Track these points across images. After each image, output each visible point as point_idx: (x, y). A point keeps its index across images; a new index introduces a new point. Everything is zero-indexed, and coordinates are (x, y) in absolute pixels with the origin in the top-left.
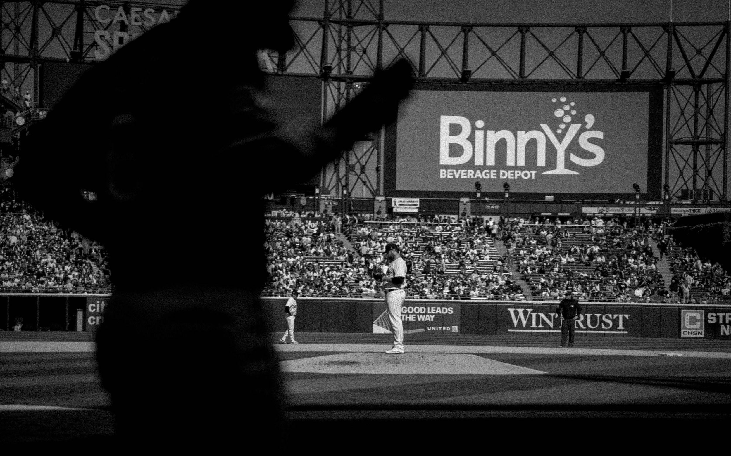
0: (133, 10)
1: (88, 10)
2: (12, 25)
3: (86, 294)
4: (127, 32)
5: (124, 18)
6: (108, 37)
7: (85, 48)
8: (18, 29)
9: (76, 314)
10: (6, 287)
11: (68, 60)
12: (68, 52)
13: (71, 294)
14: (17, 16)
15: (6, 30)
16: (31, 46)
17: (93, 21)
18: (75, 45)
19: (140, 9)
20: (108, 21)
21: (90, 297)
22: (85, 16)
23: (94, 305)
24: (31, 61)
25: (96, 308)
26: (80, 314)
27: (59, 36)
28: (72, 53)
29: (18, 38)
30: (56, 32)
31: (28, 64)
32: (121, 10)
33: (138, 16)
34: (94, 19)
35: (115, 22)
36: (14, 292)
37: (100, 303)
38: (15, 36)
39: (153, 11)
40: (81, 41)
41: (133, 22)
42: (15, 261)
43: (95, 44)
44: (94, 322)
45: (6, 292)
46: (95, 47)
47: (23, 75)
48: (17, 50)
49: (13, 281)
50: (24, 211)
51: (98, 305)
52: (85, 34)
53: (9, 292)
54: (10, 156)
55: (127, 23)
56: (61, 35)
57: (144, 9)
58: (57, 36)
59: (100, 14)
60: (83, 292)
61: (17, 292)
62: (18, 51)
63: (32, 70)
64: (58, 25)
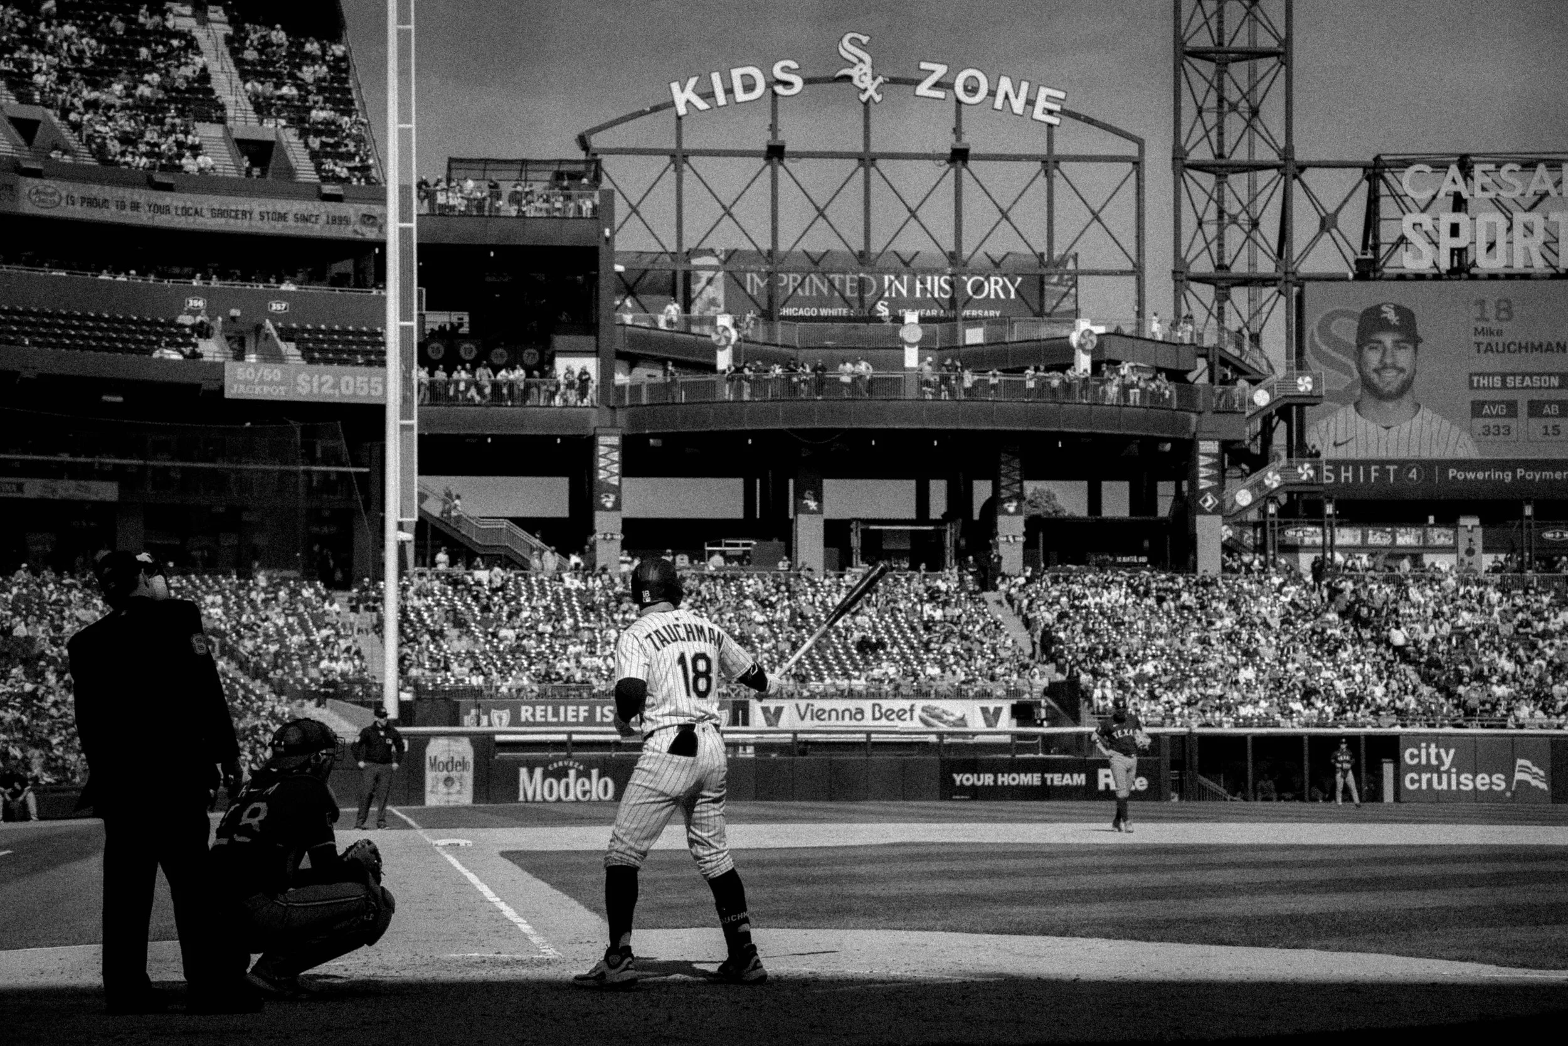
0: (1478, 169)
1: (1388, 176)
2: (1243, 217)
3: (1398, 729)
4: (1466, 211)
5: (1461, 187)
6: (1428, 225)
7: (1383, 250)
8: (1255, 224)
9: (1381, 769)
10: (1245, 718)
11: (1351, 275)
12: (1352, 262)
13: (1369, 729)
14: (1253, 200)
15: (1234, 227)
16: (1280, 254)
17: (1398, 197)
18: (1365, 246)
19: (1492, 167)
20: (1428, 194)
21: (1407, 735)
22: (1383, 189)
23: (1416, 752)
24: (1280, 283)
25: (1419, 756)
26: (1388, 769)
27: (1334, 231)
28: (1357, 262)
29: (1255, 241)
30: (1327, 223)
31: (1274, 289)
32: (1454, 170)
33: (1489, 180)
34: (1401, 193)
35: (1441, 195)
36: (1259, 726)
37: (1428, 747)
38: (1248, 237)
39: (1517, 167)
40: (1376, 237)
41: (1478, 193)
42: (1259, 666)
43: (1403, 239)
44: (1416, 785)
45: (1244, 726)
46: (1403, 246)
47: (1266, 309)
48: (1252, 264)
49: (1256, 703)
50: (1272, 570)
51: (1424, 752)
52: (1382, 223)
53: (1251, 726)
54: (1244, 466)
55: (1465, 195)
56: (1336, 227)
57: (1499, 166)
58: (1328, 231)
59: (1412, 183)
60: (1394, 725)
61: (1265, 725)
62: (1254, 265)
63: (1282, 300)
64: (1331, 210)
